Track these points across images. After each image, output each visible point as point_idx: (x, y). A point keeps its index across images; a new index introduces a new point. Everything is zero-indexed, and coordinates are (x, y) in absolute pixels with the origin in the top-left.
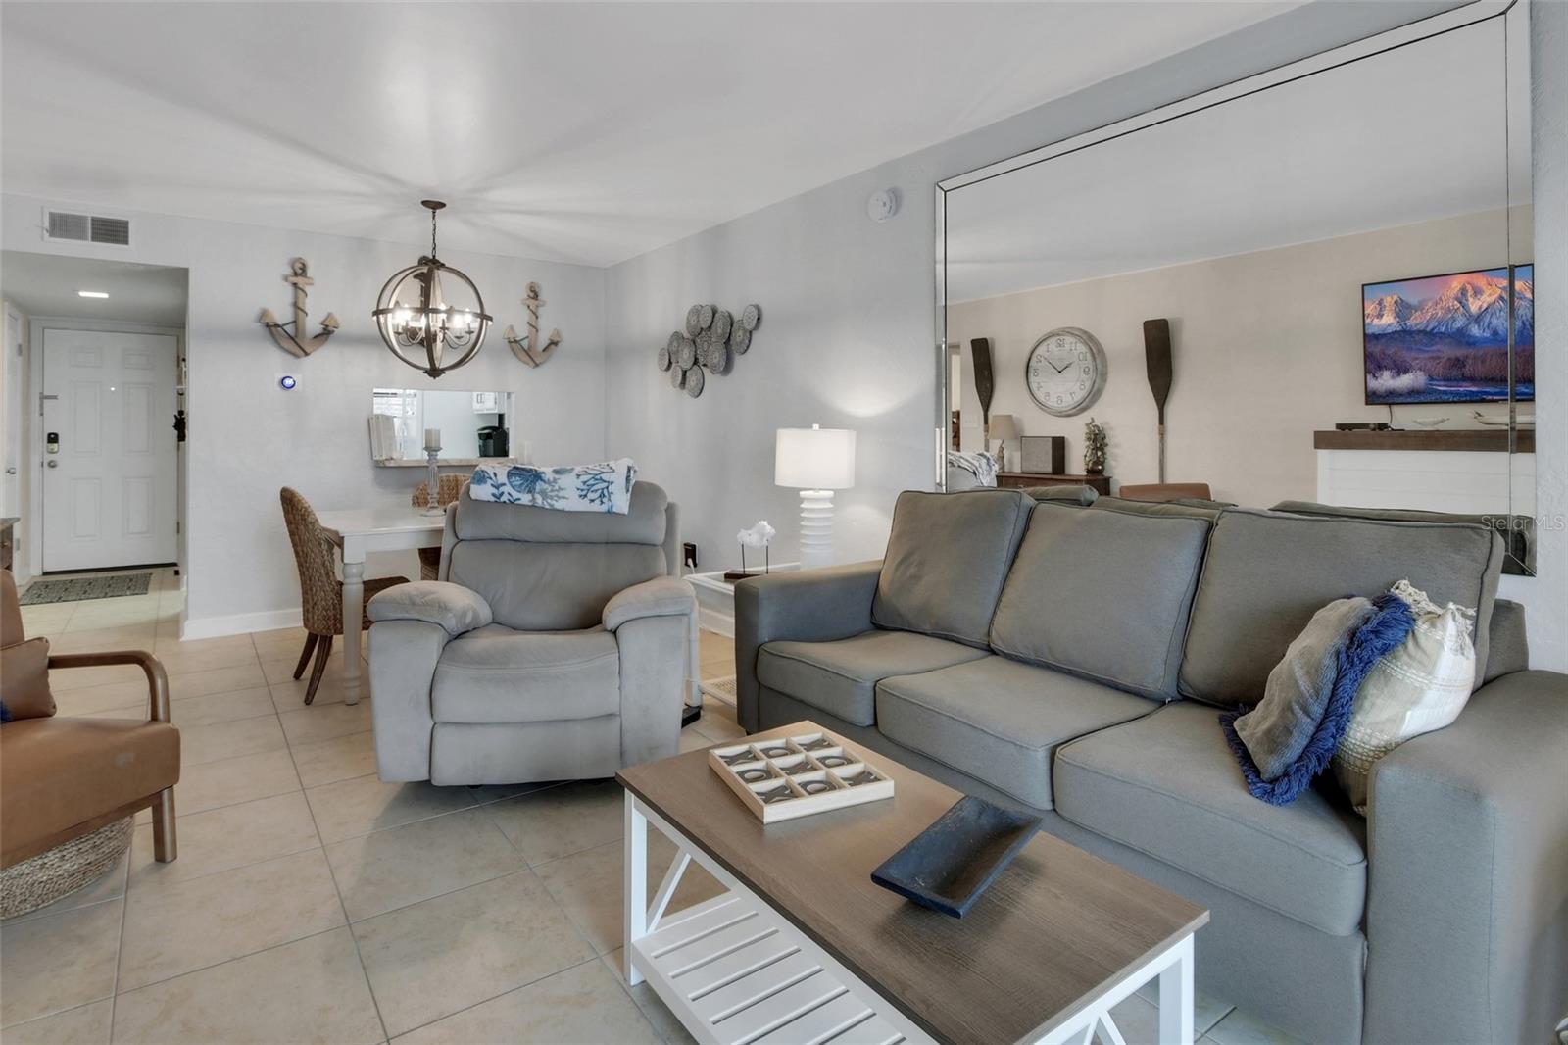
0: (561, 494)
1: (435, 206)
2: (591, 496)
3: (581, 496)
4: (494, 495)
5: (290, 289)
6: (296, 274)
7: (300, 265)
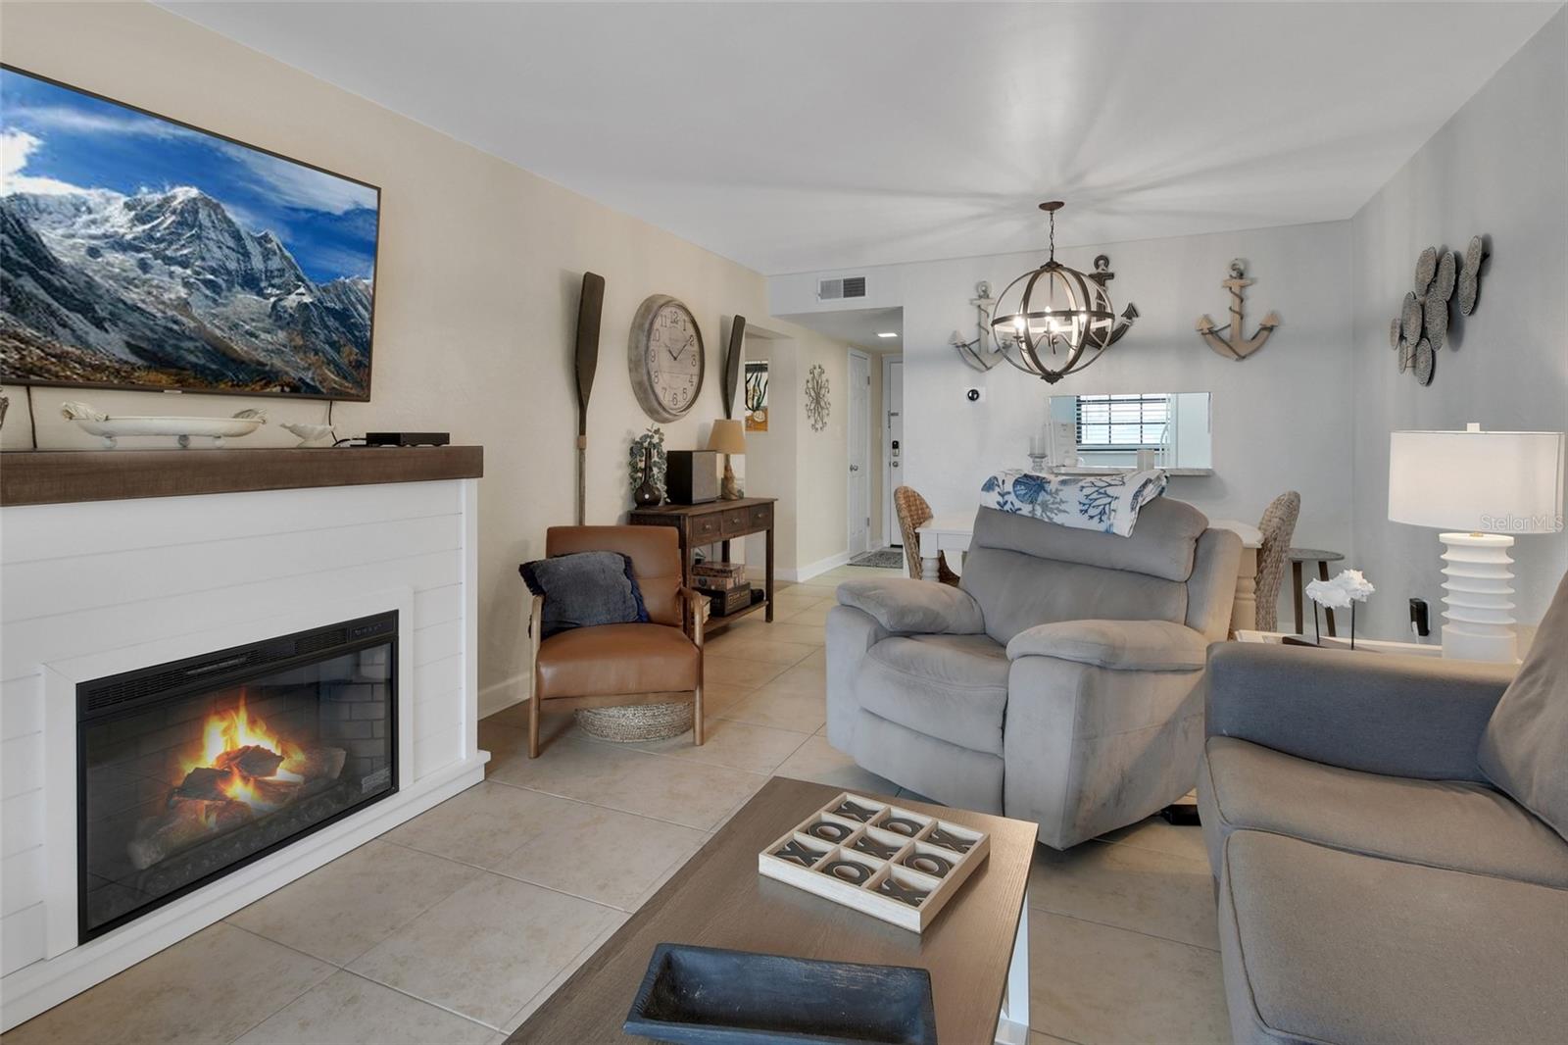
0: (1062, 507)
1: (1052, 207)
2: (1091, 511)
3: (1081, 511)
4: (999, 503)
5: (976, 310)
6: (980, 297)
7: (984, 288)
